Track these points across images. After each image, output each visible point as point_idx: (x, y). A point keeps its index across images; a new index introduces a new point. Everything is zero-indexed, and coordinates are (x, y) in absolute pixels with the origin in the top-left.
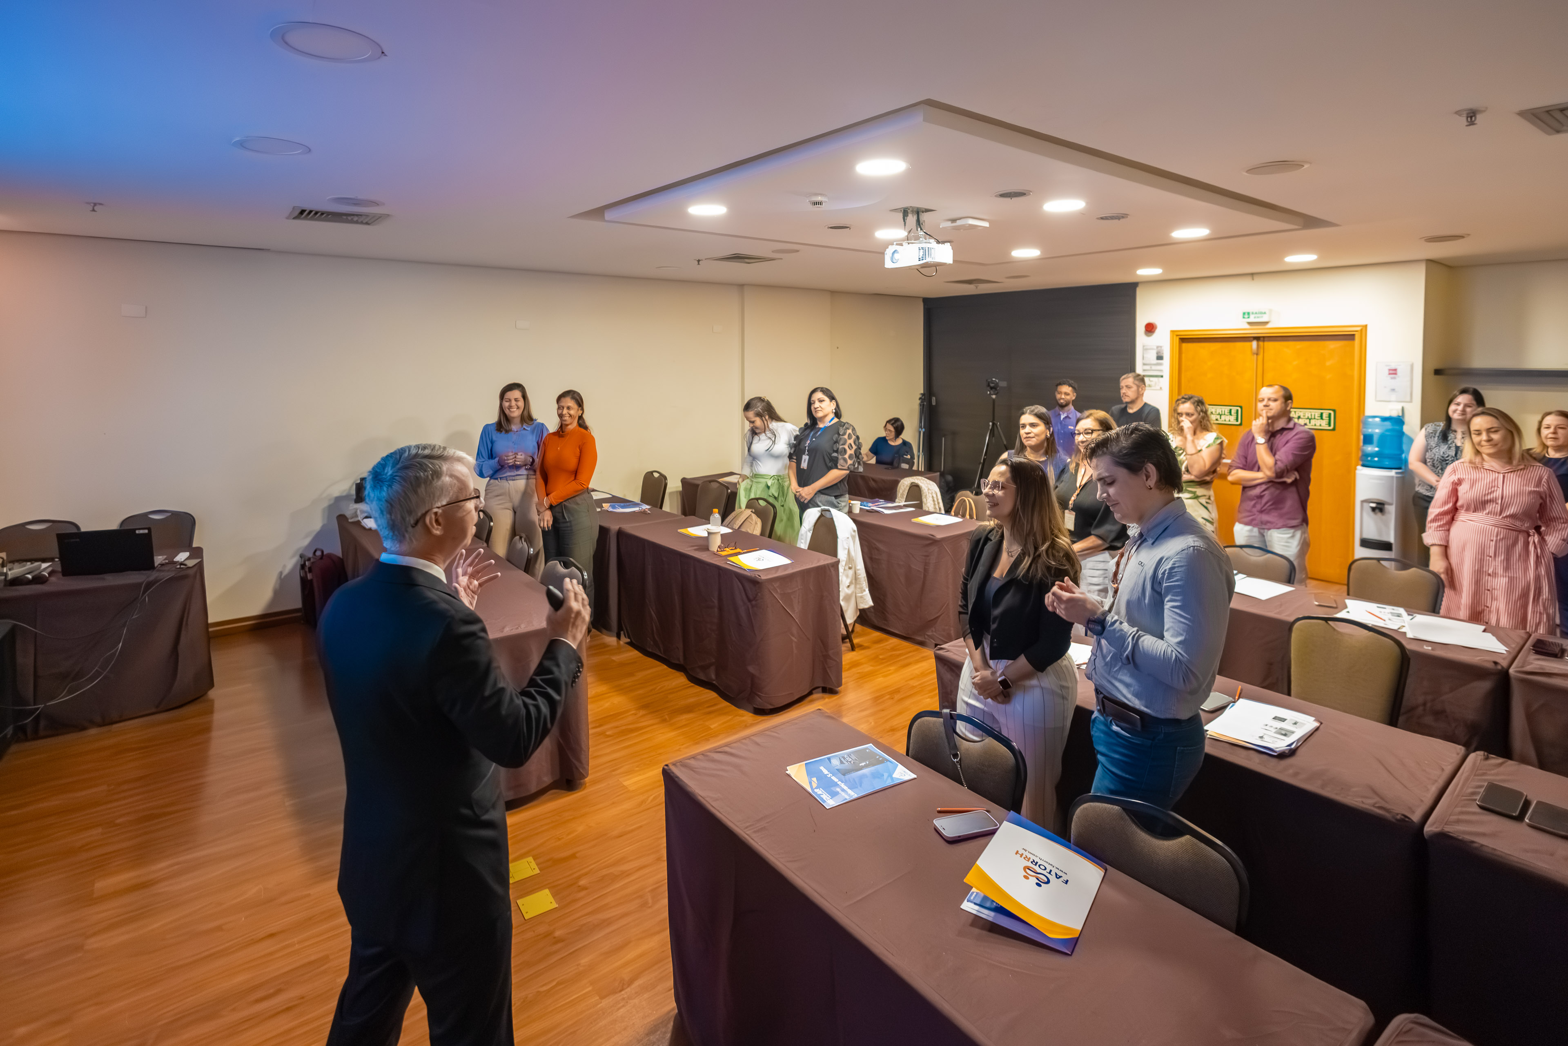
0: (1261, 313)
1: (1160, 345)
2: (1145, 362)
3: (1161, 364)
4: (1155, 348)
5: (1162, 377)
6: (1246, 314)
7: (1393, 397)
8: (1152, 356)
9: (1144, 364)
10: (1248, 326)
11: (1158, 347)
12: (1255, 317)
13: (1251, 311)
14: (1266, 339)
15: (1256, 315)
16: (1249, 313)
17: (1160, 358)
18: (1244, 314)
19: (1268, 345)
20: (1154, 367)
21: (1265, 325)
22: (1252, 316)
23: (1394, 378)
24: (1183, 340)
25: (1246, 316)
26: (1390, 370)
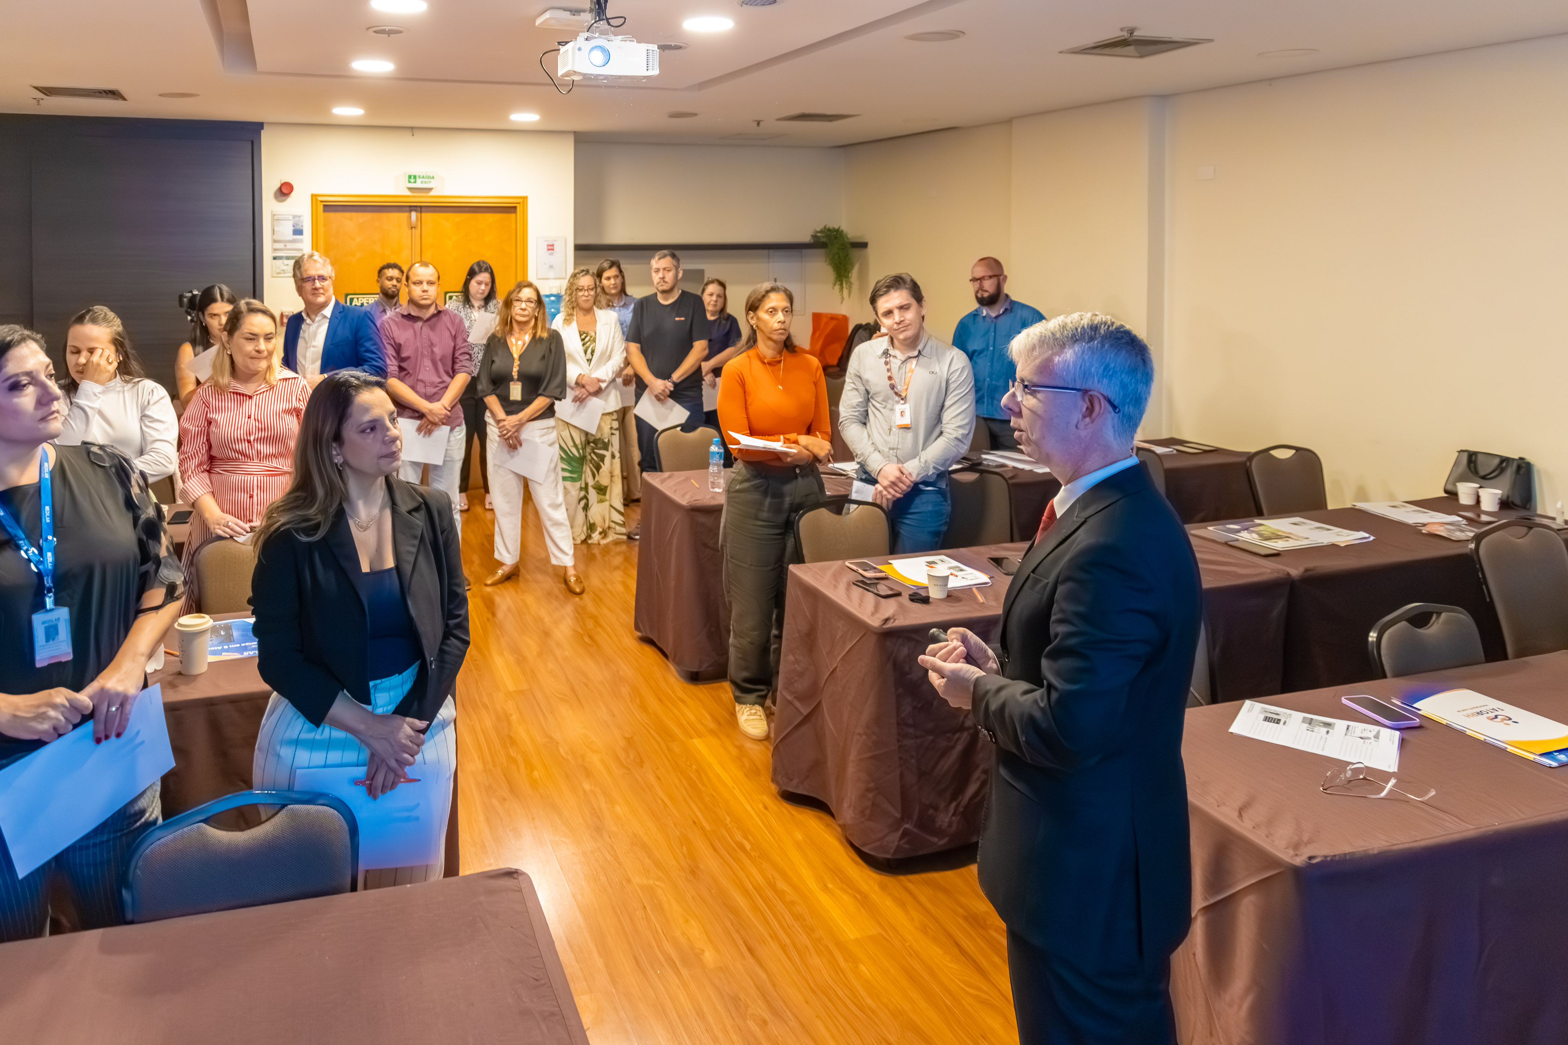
0: (429, 177)
1: (299, 214)
2: (275, 237)
3: (301, 241)
4: (291, 218)
6: (412, 177)
7: (551, 274)
8: (286, 230)
9: (275, 241)
10: (408, 193)
11: (294, 217)
12: (422, 182)
13: (417, 175)
14: (423, 209)
15: (424, 180)
16: (415, 177)
17: (298, 232)
18: (410, 177)
19: (427, 216)
20: (289, 246)
21: (428, 193)
22: (418, 181)
23: (552, 254)
24: (329, 208)
25: (412, 180)
26: (548, 245)
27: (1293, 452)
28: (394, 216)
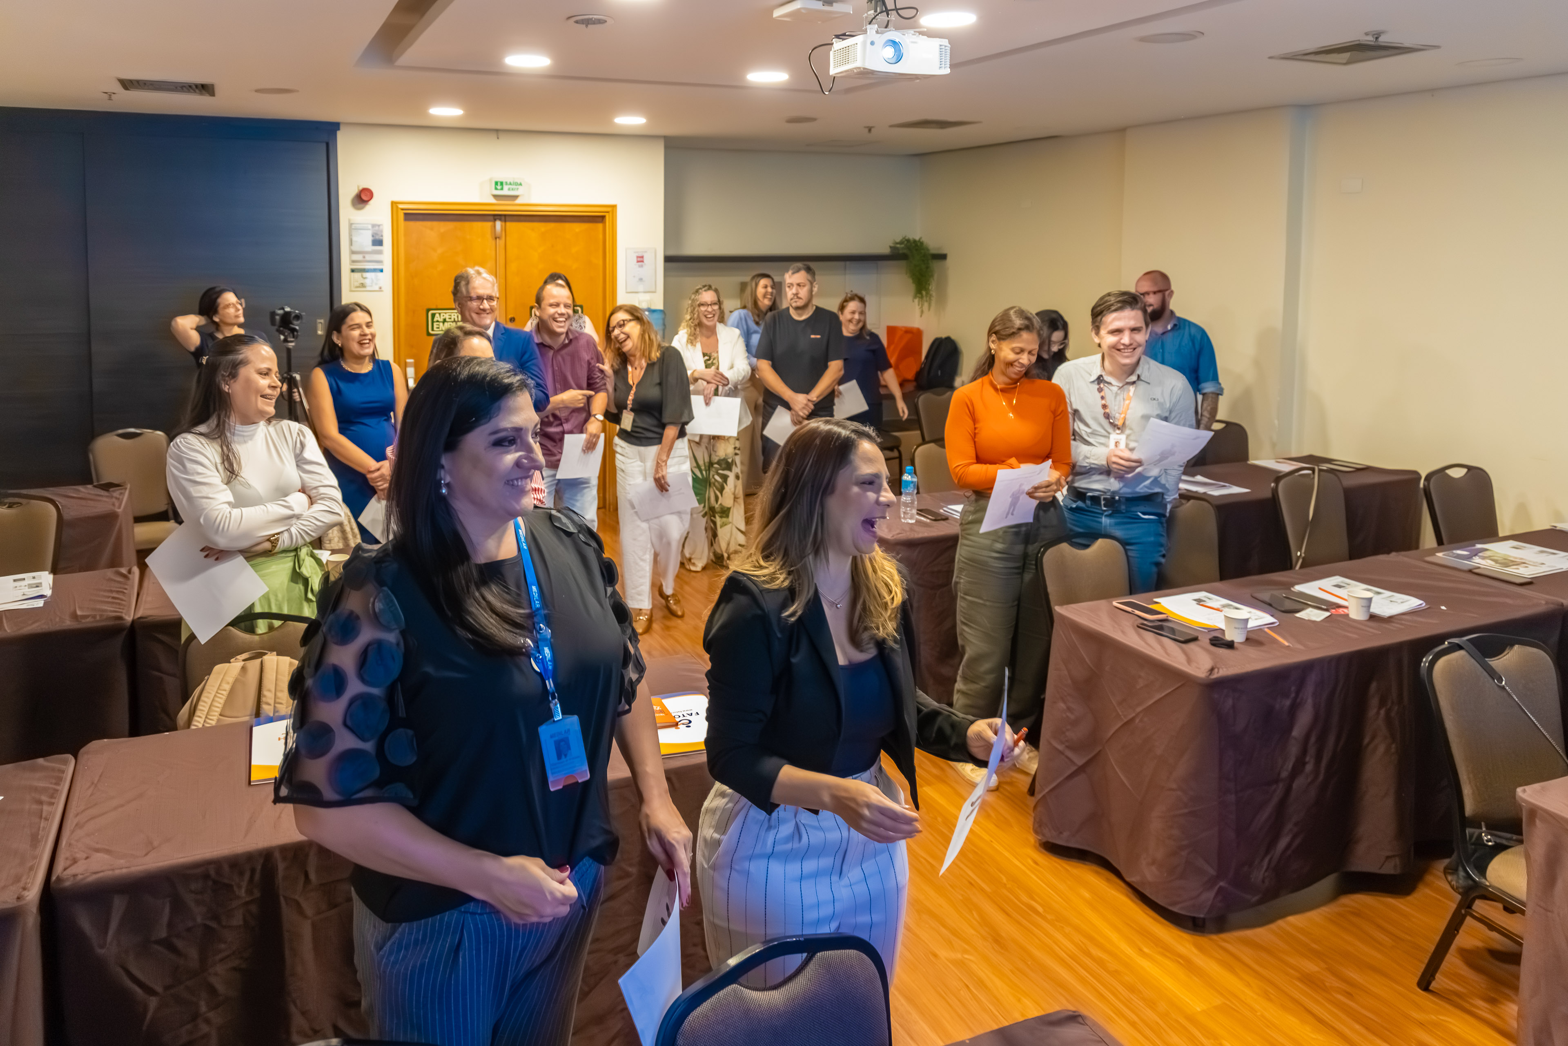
0: (516, 184)
1: (379, 223)
2: (354, 248)
3: (380, 252)
4: (370, 227)
5: (382, 271)
6: (499, 184)
7: (641, 288)
8: (364, 240)
9: (353, 252)
10: (493, 201)
11: (374, 226)
12: (509, 189)
13: (504, 181)
14: (507, 218)
15: (511, 187)
16: (502, 183)
17: (378, 242)
18: (496, 183)
19: (511, 226)
20: (368, 257)
21: (514, 200)
22: (506, 187)
23: (642, 266)
24: (410, 216)
25: (499, 187)
26: (638, 257)
27: (1465, 471)
28: (478, 225)
